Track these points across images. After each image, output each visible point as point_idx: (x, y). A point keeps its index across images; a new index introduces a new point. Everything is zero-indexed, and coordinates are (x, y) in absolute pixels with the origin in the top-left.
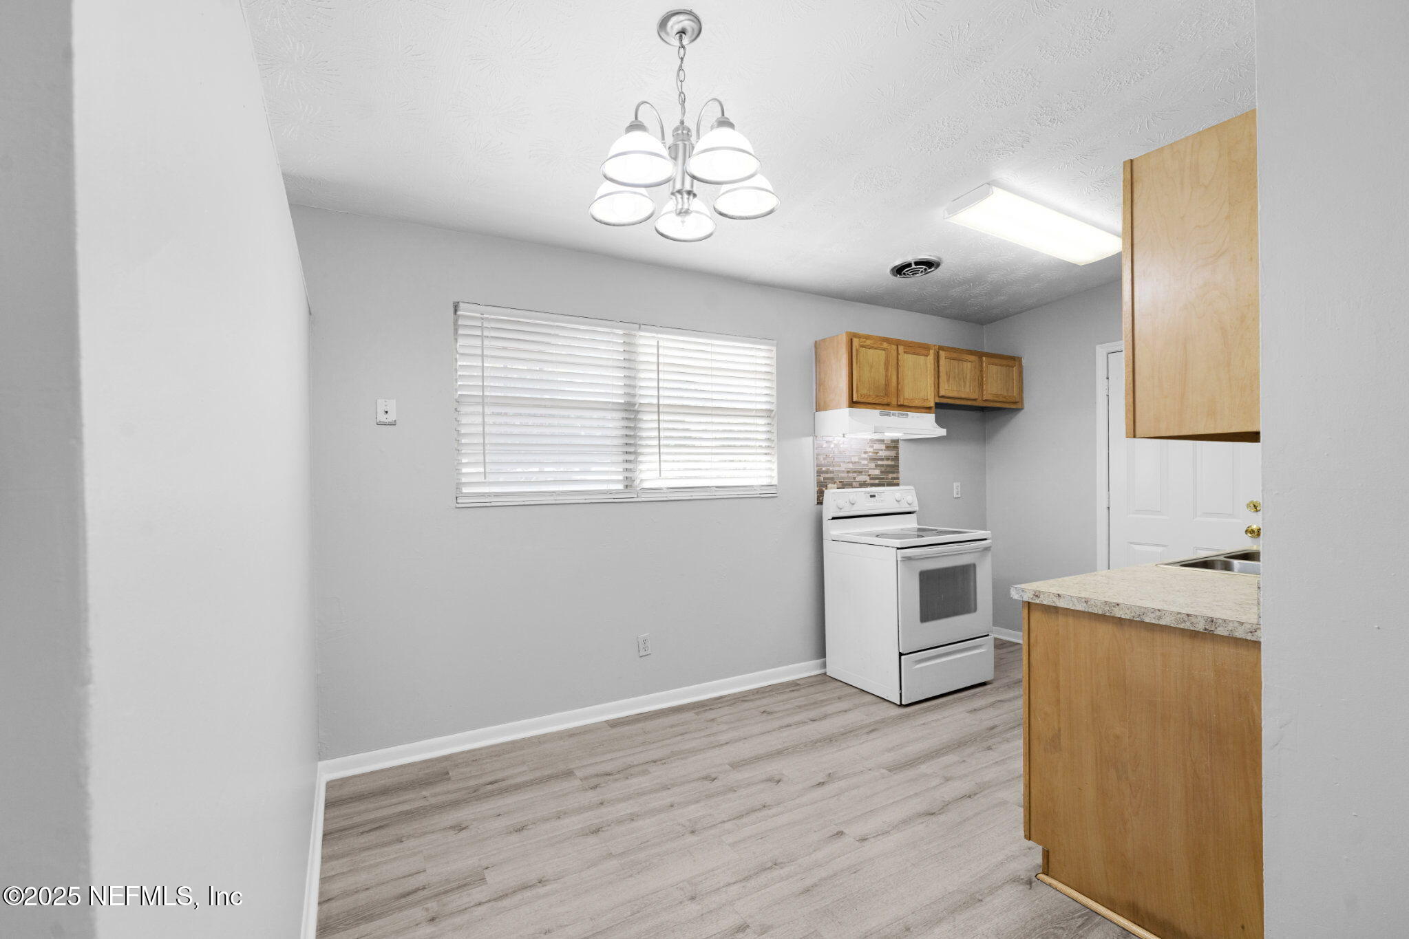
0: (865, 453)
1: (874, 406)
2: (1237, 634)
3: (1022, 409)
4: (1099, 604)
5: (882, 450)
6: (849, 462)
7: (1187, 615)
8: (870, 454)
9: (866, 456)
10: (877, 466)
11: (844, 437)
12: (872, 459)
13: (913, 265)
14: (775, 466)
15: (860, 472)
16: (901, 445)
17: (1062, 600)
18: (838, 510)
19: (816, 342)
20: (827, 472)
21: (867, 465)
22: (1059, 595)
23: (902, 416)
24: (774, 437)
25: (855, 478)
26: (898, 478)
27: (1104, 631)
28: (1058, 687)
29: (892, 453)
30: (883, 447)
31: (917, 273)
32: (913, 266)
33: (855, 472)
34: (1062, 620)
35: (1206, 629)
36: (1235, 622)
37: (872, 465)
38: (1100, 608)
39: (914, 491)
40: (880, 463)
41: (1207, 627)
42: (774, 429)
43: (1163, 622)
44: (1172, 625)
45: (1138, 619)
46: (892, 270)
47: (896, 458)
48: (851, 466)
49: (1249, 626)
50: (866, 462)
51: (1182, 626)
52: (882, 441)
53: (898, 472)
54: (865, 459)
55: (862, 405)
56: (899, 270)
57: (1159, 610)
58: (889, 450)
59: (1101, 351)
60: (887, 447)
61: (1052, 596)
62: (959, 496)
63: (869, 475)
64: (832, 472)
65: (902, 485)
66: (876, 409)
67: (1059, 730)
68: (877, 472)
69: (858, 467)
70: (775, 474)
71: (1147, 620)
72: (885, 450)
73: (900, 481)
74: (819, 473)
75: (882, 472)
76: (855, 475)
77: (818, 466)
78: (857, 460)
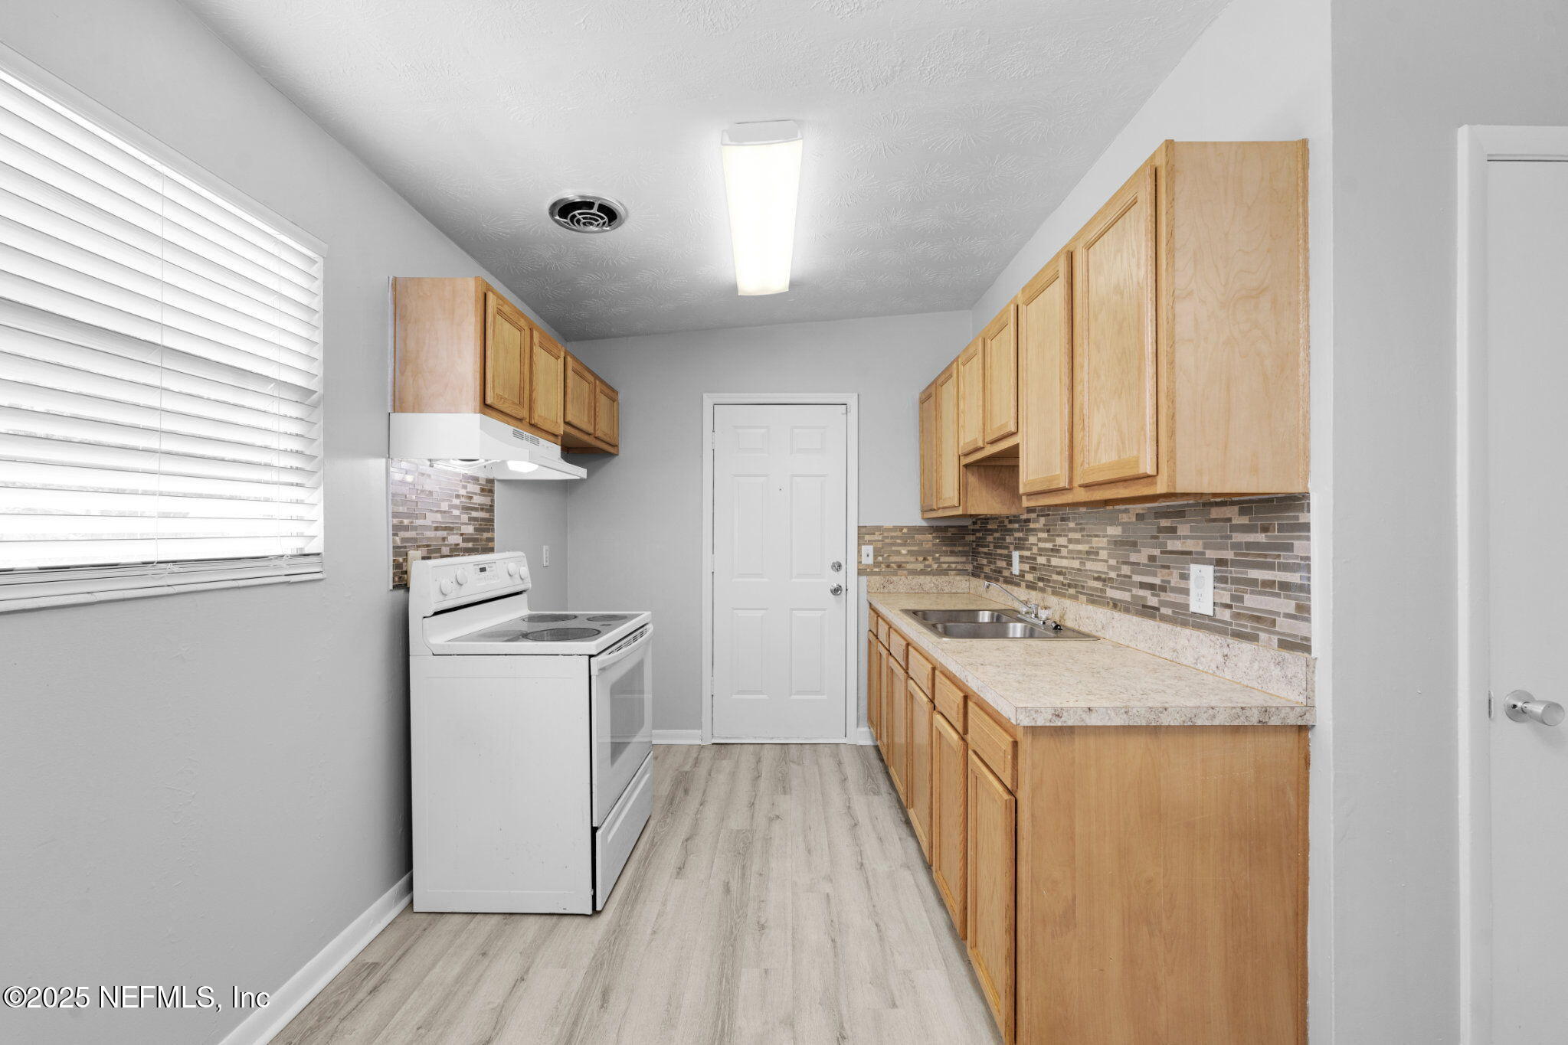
0: (458, 496)
1: (506, 418)
2: (1288, 721)
3: (617, 455)
4: (1143, 712)
5: (476, 494)
6: (437, 511)
7: (1242, 708)
8: (463, 500)
9: (456, 502)
10: (470, 519)
11: (431, 466)
12: (466, 509)
13: (596, 207)
14: (318, 513)
15: (450, 529)
16: (497, 487)
17: (1094, 715)
18: (441, 597)
19: (395, 279)
20: (406, 528)
21: (458, 517)
22: (1089, 709)
23: (532, 441)
24: (316, 449)
25: (444, 539)
26: (492, 540)
27: (1135, 746)
28: (1072, 839)
29: (485, 500)
30: (477, 489)
31: (591, 224)
32: (594, 210)
33: (445, 529)
34: (1078, 742)
35: (1260, 722)
36: (1287, 708)
37: (465, 518)
38: (1144, 717)
39: (525, 559)
40: (474, 514)
41: (1261, 719)
42: (317, 432)
43: (1216, 722)
44: (1226, 724)
45: (1190, 723)
46: (554, 205)
47: (490, 509)
48: (439, 517)
49: (1298, 710)
50: (456, 512)
51: (1236, 723)
52: (476, 479)
53: (493, 530)
54: (456, 507)
55: (494, 413)
56: (566, 210)
57: (1212, 708)
58: (484, 496)
59: (708, 400)
60: (482, 490)
61: (1080, 712)
62: (548, 564)
63: (462, 534)
64: (415, 528)
65: (498, 552)
66: (508, 423)
67: (1074, 899)
68: (469, 529)
69: (448, 521)
70: (318, 529)
71: (1199, 723)
72: (479, 495)
73: (496, 545)
74: (397, 529)
75: (476, 530)
76: (444, 534)
77: (395, 515)
78: (447, 509)
